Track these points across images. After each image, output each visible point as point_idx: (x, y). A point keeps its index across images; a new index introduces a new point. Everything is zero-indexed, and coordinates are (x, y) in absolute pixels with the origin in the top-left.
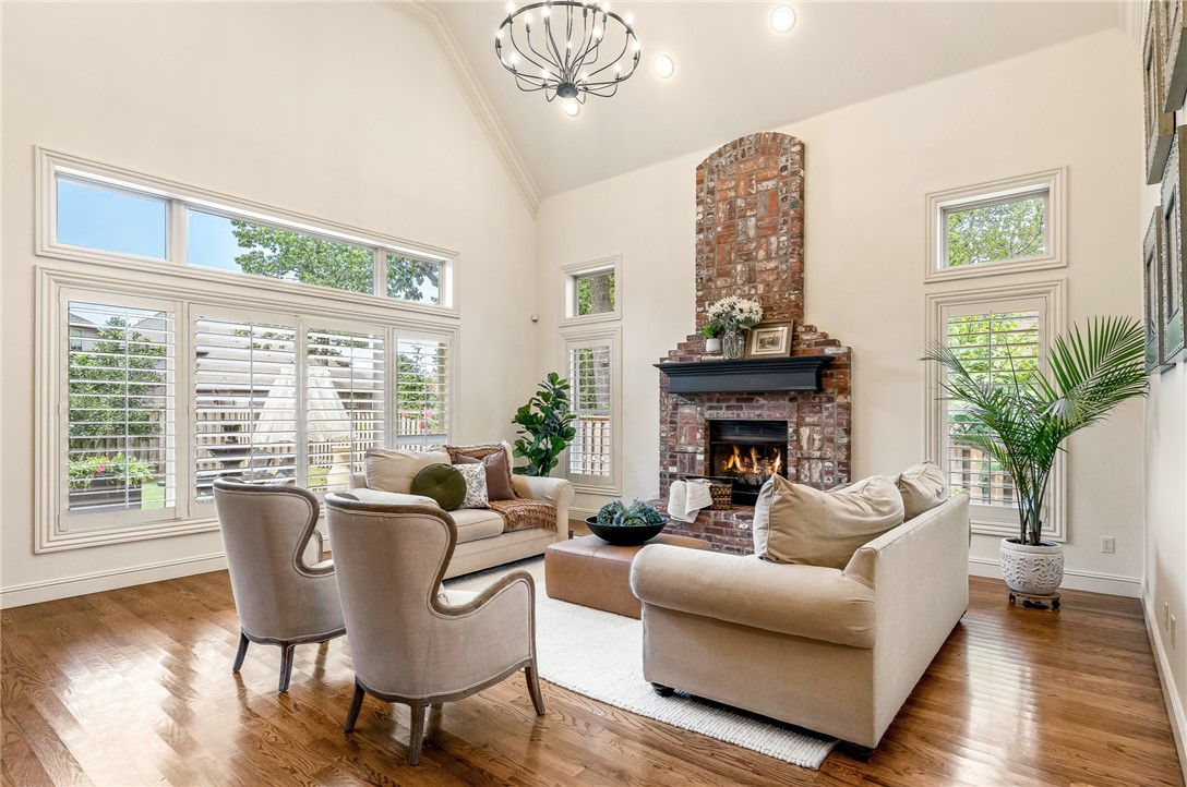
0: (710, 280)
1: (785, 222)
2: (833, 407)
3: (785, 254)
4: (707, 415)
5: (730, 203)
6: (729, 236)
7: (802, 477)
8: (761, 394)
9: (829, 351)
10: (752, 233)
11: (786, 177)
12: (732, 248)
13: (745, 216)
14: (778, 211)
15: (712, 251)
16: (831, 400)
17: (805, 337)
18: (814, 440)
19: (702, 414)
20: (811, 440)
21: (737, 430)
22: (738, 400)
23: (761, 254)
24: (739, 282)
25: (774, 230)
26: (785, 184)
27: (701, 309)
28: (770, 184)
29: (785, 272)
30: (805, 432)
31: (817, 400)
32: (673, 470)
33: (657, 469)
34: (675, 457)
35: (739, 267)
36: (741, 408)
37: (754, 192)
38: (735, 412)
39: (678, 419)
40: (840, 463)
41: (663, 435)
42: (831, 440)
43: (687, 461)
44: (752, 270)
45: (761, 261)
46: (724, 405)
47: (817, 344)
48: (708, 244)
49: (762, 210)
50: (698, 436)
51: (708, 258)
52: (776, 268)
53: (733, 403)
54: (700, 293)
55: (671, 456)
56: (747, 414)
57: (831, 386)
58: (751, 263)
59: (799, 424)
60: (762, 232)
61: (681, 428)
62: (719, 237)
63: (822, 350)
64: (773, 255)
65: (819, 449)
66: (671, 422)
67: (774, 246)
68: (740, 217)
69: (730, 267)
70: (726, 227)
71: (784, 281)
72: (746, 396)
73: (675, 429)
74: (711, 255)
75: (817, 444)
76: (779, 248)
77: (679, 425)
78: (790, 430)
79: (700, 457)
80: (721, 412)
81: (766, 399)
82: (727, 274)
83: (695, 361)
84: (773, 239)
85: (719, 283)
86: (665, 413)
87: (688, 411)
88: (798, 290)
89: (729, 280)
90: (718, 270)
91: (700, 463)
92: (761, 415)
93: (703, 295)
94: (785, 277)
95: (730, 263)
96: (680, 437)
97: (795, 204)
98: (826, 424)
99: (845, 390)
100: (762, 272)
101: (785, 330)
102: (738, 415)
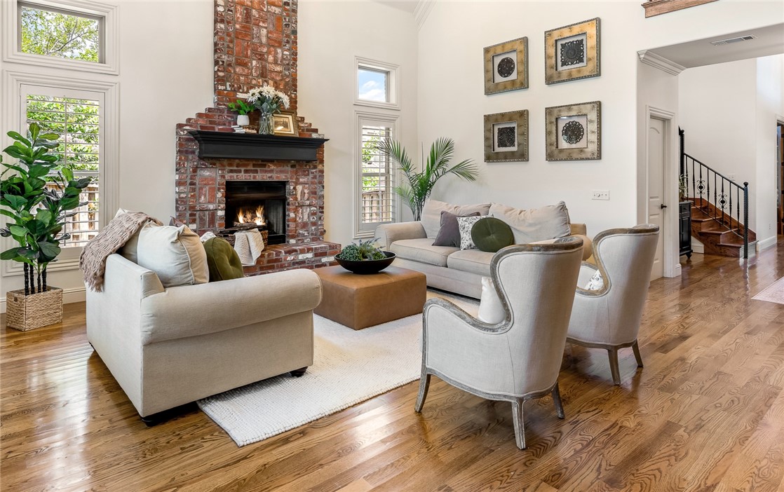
0: (229, 65)
1: (288, 42)
2: (315, 172)
3: (288, 64)
4: (228, 177)
5: (246, 9)
6: (246, 35)
7: (298, 219)
8: (272, 161)
9: (314, 136)
10: (264, 40)
11: (288, 10)
12: (248, 46)
13: (258, 25)
14: (282, 32)
15: (231, 41)
16: (315, 167)
17: (302, 124)
18: (304, 193)
19: (223, 177)
20: (303, 193)
21: (246, 190)
22: (254, 166)
23: (271, 58)
24: (254, 74)
25: (280, 45)
26: (288, 15)
27: (222, 88)
28: (277, 10)
29: (288, 77)
30: (299, 188)
31: (308, 166)
32: (194, 227)
34: (195, 215)
35: (254, 63)
36: (256, 172)
37: (265, 10)
38: (252, 175)
39: (197, 181)
40: (320, 207)
41: (180, 195)
42: (315, 193)
43: (207, 217)
45: (271, 63)
46: (243, 169)
47: (308, 130)
48: (228, 35)
49: (271, 26)
50: (219, 195)
51: (228, 47)
52: (281, 72)
53: (250, 168)
54: (222, 74)
55: (191, 215)
56: (261, 176)
57: (315, 159)
58: (264, 62)
59: (297, 183)
60: (272, 42)
61: (201, 189)
62: (236, 32)
63: (311, 135)
64: (279, 62)
65: (308, 199)
66: (191, 184)
67: (280, 56)
68: (254, 24)
69: (247, 60)
70: (243, 27)
71: (287, 83)
72: (260, 162)
73: (194, 190)
74: (231, 45)
75: (306, 196)
76: (283, 59)
77: (198, 186)
78: (291, 188)
79: (221, 213)
80: (240, 174)
81: (275, 165)
82: (244, 65)
83: (217, 130)
84: (279, 50)
85: (237, 70)
86: (185, 176)
87: (208, 174)
88: (296, 91)
89: (246, 71)
90: (236, 59)
91: (221, 218)
92: (271, 177)
93: (224, 76)
94: (287, 80)
95: (246, 56)
96: (200, 197)
97: (295, 32)
98: (312, 183)
99: (322, 162)
100: (271, 72)
101: (290, 117)
102: (254, 177)
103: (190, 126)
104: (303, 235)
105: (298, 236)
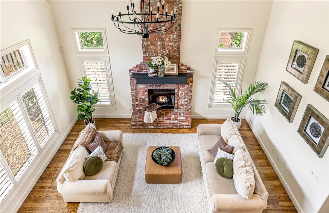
0: (148, 46)
1: (176, 31)
2: (188, 86)
3: (176, 41)
4: (149, 88)
7: (179, 103)
9: (188, 72)
12: (156, 36)
13: (161, 25)
14: (173, 26)
16: (188, 84)
17: (181, 67)
19: (147, 88)
20: (182, 94)
23: (167, 40)
24: (159, 48)
25: (172, 33)
27: (145, 56)
29: (175, 47)
30: (180, 92)
32: (137, 103)
33: (131, 103)
34: (138, 99)
35: (159, 43)
36: (160, 86)
39: (138, 89)
40: (189, 99)
41: (132, 93)
42: (188, 94)
43: (142, 101)
44: (163, 45)
45: (167, 42)
46: (155, 85)
47: (185, 69)
49: (167, 24)
50: (146, 94)
52: (172, 45)
53: (158, 85)
54: (144, 50)
55: (136, 99)
56: (162, 87)
57: (188, 81)
58: (163, 43)
59: (178, 90)
60: (167, 32)
61: (139, 91)
63: (186, 72)
64: (171, 41)
65: (184, 96)
66: (135, 90)
67: (172, 38)
68: (159, 25)
69: (155, 42)
70: (153, 28)
71: (175, 50)
73: (137, 92)
77: (138, 90)
78: (176, 92)
79: (147, 99)
80: (154, 87)
81: (168, 84)
82: (154, 45)
83: (143, 72)
84: (171, 35)
85: (151, 47)
86: (133, 87)
87: (141, 86)
88: (179, 53)
89: (155, 47)
90: (151, 43)
91: (147, 101)
92: (167, 88)
93: (145, 51)
94: (175, 48)
95: (155, 41)
96: (139, 94)
97: (180, 25)
98: (186, 90)
99: (192, 82)
100: (167, 46)
101: (176, 65)
102: (159, 88)
103: (134, 71)
104: (181, 108)
105: (179, 109)
